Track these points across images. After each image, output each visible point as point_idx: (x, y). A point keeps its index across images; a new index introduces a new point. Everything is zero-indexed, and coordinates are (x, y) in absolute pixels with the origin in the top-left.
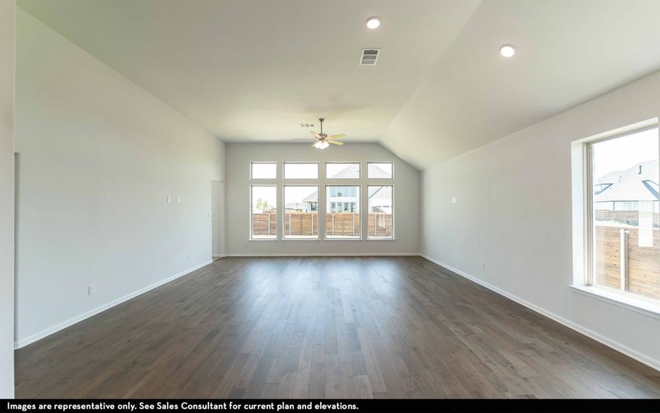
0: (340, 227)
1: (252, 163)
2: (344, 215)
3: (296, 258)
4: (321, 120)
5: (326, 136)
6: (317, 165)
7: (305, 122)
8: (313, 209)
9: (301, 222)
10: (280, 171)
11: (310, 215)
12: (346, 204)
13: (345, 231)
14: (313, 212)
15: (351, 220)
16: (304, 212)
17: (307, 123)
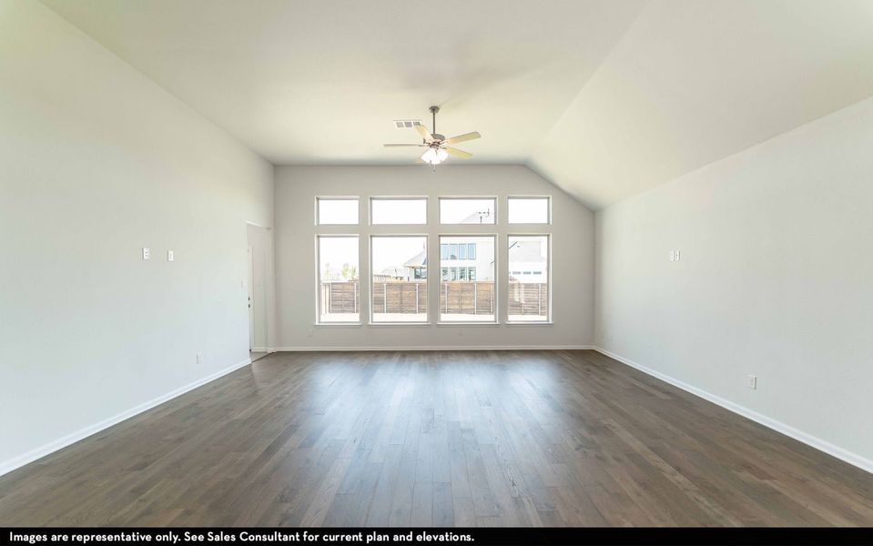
0: (457, 302)
1: (318, 199)
2: (462, 284)
3: (391, 353)
4: (434, 109)
5: (442, 138)
6: (425, 201)
7: (404, 118)
8: (417, 277)
9: (401, 293)
10: (365, 212)
11: (414, 284)
12: (463, 270)
13: (464, 307)
14: (417, 280)
15: (472, 291)
16: (405, 280)
17: (408, 119)
